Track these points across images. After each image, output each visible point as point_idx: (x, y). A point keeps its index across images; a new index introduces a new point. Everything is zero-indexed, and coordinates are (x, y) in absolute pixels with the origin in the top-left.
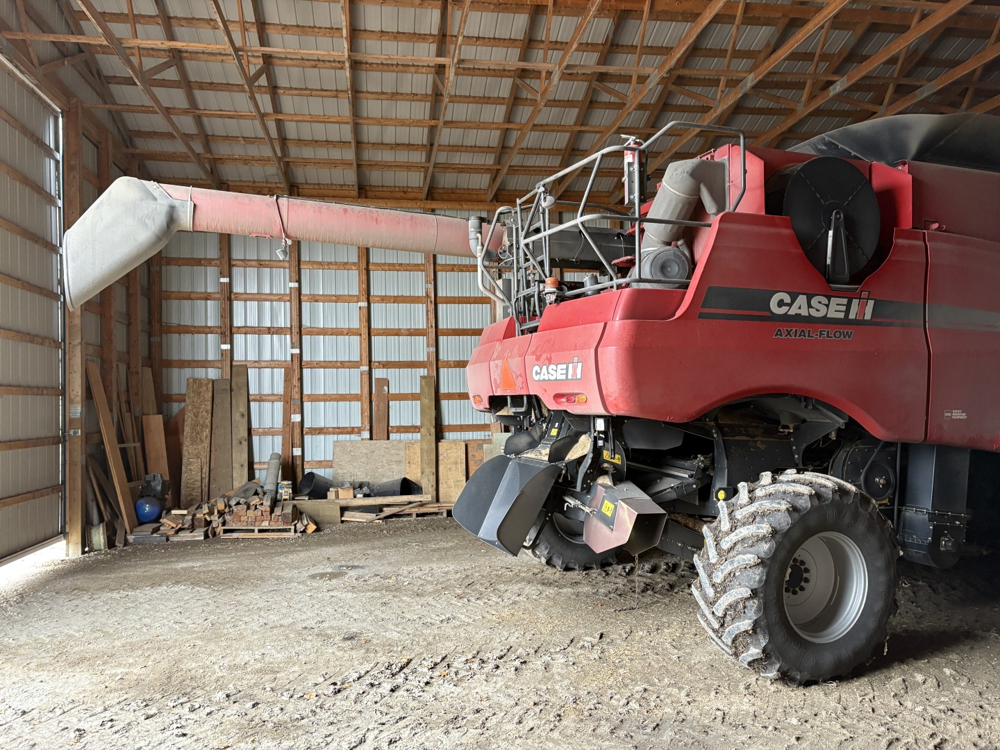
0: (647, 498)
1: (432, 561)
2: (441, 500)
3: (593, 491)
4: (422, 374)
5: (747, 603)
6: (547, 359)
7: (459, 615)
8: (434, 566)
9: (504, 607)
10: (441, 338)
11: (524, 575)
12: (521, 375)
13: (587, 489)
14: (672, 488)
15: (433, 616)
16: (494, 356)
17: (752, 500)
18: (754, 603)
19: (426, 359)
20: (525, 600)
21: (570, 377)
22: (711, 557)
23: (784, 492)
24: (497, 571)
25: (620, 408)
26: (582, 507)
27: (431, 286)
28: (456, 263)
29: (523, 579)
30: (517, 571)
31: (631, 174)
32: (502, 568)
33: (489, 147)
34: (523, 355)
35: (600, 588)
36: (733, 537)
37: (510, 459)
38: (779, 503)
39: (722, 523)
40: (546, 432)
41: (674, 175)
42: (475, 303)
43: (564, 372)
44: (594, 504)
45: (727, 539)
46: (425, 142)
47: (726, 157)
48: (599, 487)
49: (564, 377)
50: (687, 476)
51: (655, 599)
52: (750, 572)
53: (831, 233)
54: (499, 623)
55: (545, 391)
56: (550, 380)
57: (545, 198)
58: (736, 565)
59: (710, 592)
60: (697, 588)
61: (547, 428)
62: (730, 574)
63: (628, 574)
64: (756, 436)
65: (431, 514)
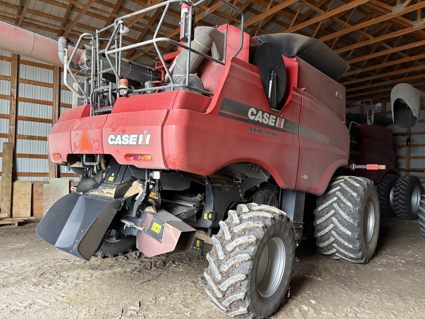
0: (181, 220)
1: (11, 258)
2: (14, 216)
3: (143, 216)
4: (5, 141)
5: (242, 283)
6: (122, 130)
7: (38, 300)
8: (13, 261)
9: (70, 289)
10: (19, 121)
11: (78, 263)
12: (97, 141)
13: (139, 216)
14: (184, 212)
15: (18, 303)
16: (75, 128)
17: (241, 221)
18: (246, 282)
19: (8, 133)
20: (83, 282)
21: (140, 143)
22: (219, 255)
23: (258, 217)
24: (59, 262)
25: (177, 165)
26: (135, 227)
27: (15, 90)
28: (32, 79)
29: (78, 266)
30: (73, 261)
31: (186, 20)
32: (62, 260)
33: (58, 17)
34: (101, 128)
35: (126, 268)
36: (234, 244)
37: (80, 195)
38: (258, 223)
39: (226, 235)
40: (105, 179)
41: (199, 33)
42: (43, 104)
43: (136, 139)
44: (144, 225)
45: (230, 244)
46: (18, 4)
47: (225, 31)
48: (148, 214)
49: (135, 143)
50: (192, 206)
51: (159, 273)
52: (245, 264)
53: (271, 82)
54: (69, 303)
55: (118, 152)
56: (122, 145)
57: (123, 27)
58: (237, 260)
59: (219, 277)
60: (208, 274)
61: (106, 176)
62: (232, 266)
63: (139, 257)
64: (225, 184)
65: (7, 224)
